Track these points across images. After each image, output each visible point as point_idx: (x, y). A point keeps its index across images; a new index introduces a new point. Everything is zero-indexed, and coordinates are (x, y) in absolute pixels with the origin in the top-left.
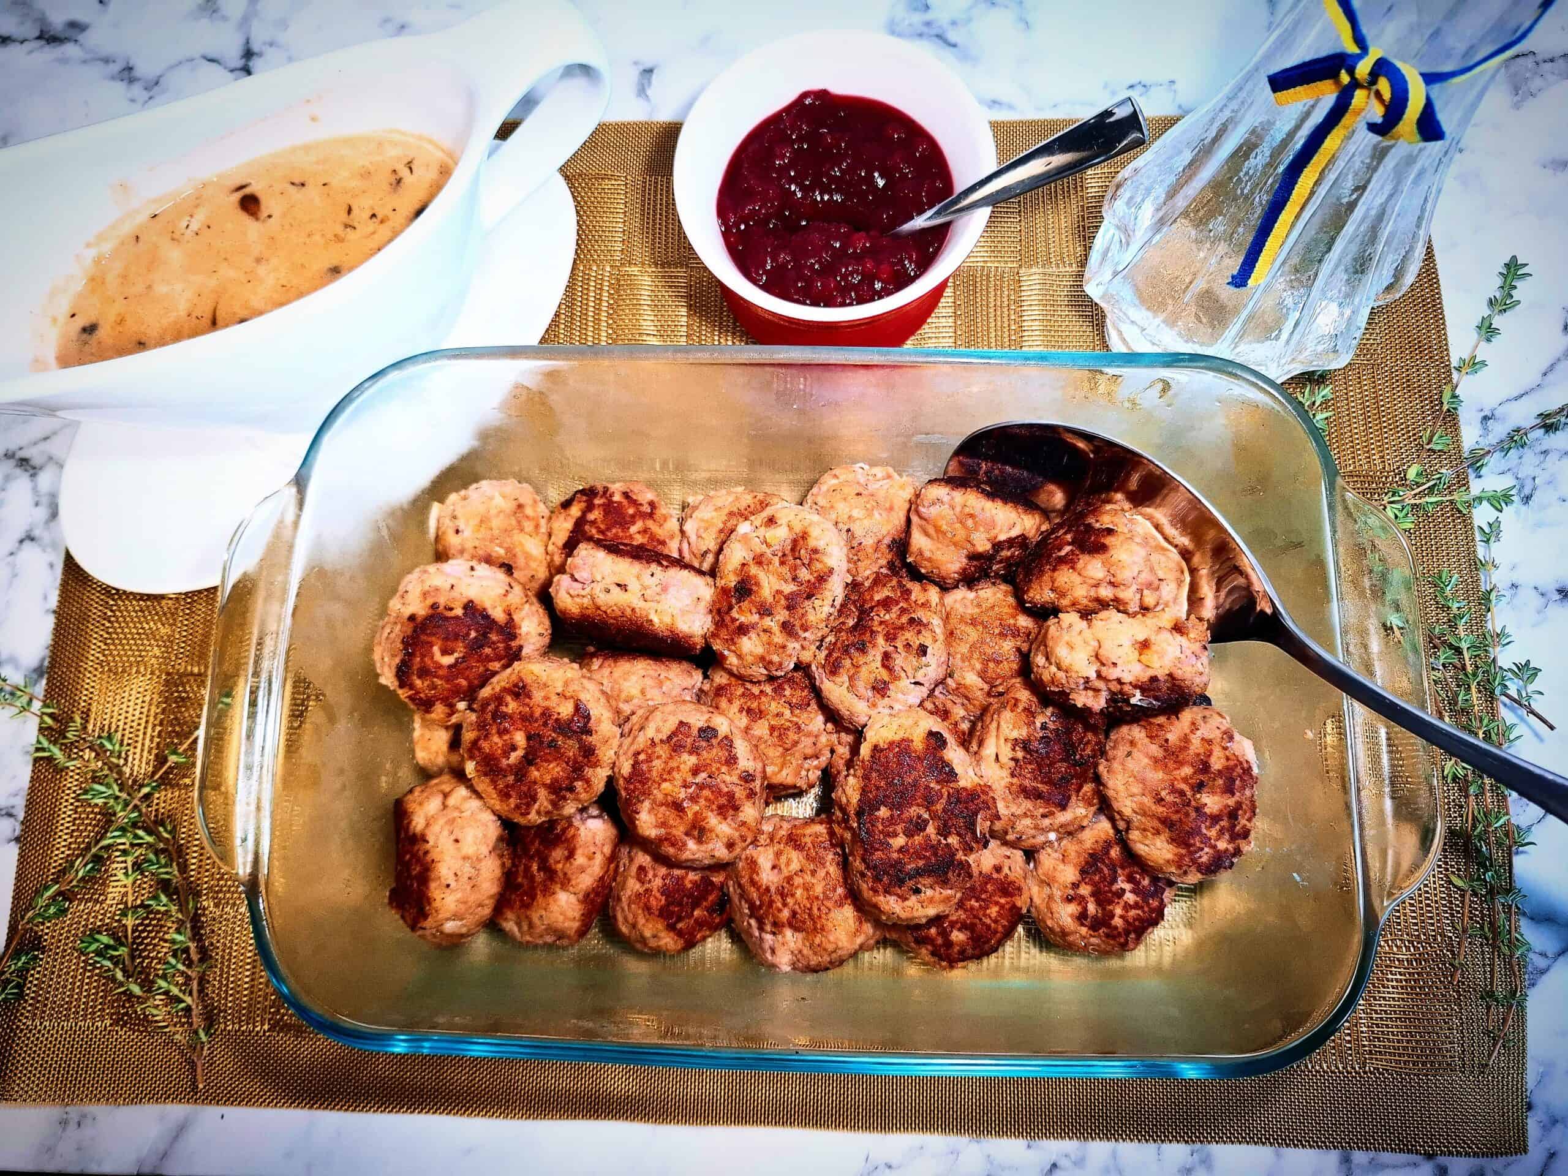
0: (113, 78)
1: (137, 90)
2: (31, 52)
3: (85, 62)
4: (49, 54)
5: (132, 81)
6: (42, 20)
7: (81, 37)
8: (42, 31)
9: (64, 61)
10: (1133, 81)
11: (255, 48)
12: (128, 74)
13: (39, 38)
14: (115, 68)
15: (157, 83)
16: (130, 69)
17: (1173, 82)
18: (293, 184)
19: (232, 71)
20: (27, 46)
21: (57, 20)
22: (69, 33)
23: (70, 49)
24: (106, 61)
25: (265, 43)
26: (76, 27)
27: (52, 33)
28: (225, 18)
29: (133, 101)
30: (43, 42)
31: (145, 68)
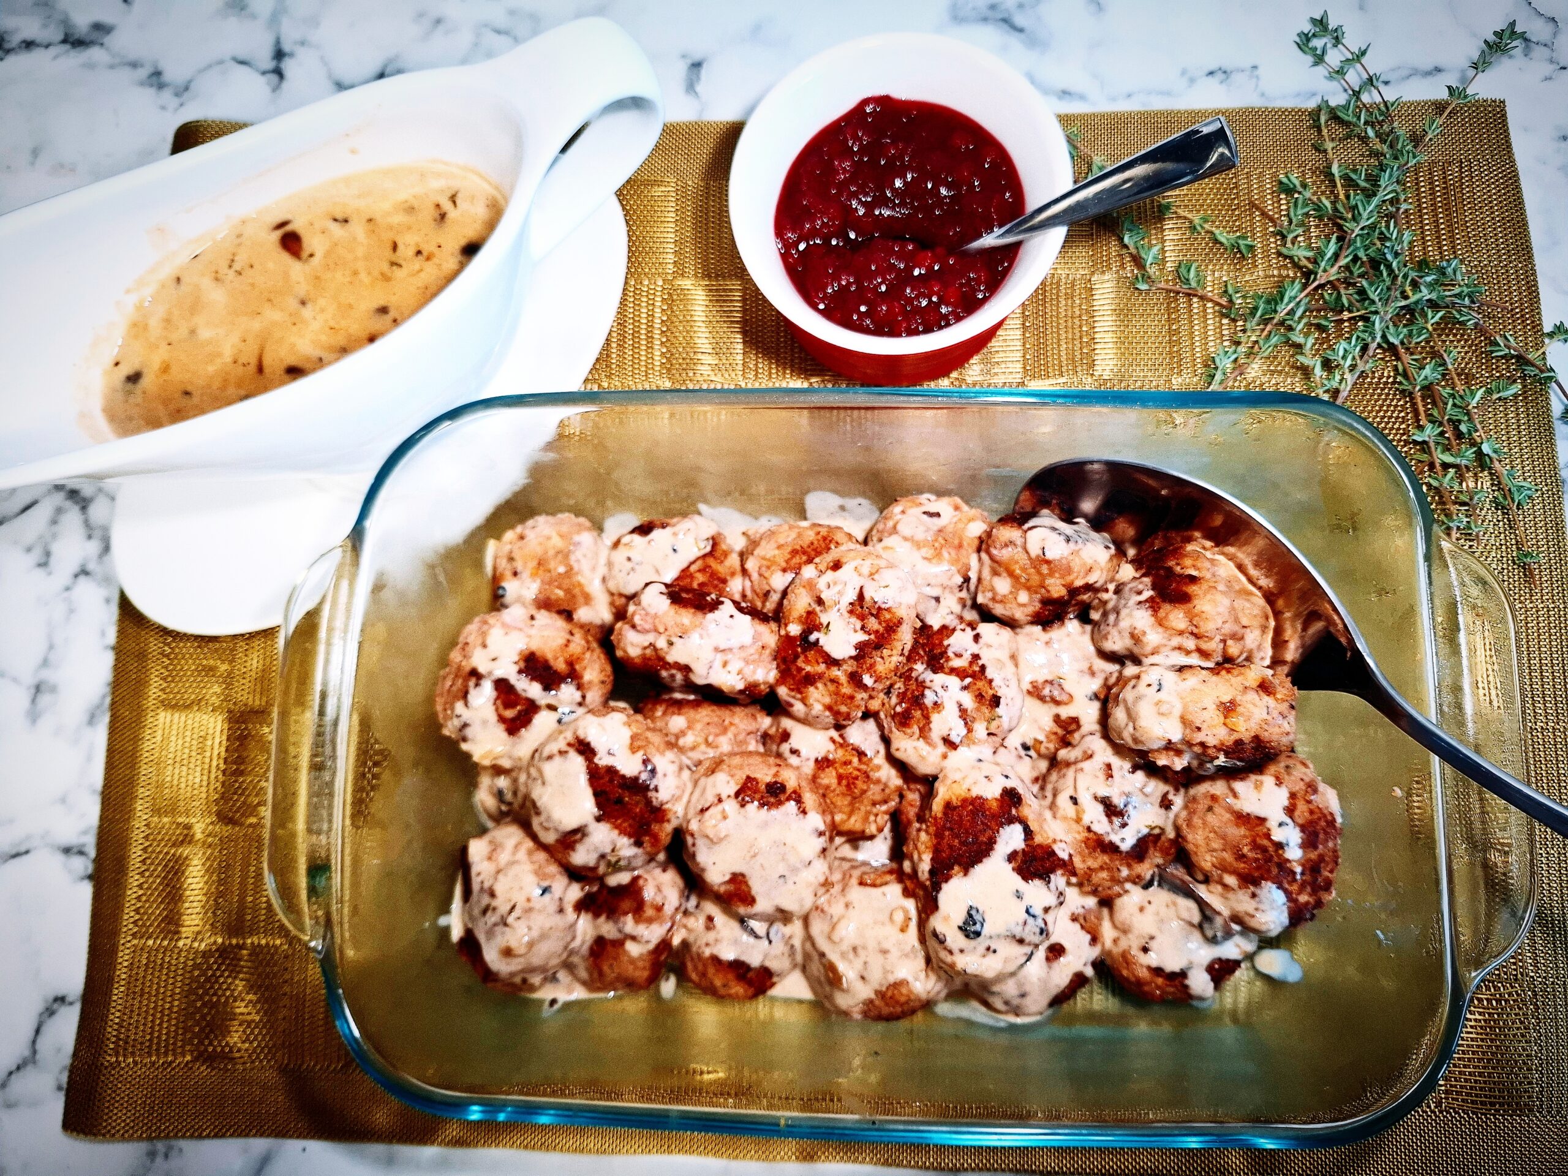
0: (142, 84)
1: (167, 95)
2: (56, 57)
3: (112, 67)
4: (74, 59)
5: (161, 86)
6: (66, 22)
7: (107, 40)
8: (66, 35)
9: (90, 66)
10: (1212, 68)
11: (286, 47)
12: (156, 79)
13: (65, 41)
14: (143, 73)
15: (187, 88)
16: (157, 74)
17: (1255, 67)
18: (335, 220)
19: (264, 73)
20: (52, 51)
21: (82, 21)
22: (95, 35)
23: (94, 53)
24: (134, 65)
25: (296, 43)
26: (101, 28)
27: (76, 36)
28: (253, 17)
29: (163, 108)
30: (67, 47)
31: (174, 73)
